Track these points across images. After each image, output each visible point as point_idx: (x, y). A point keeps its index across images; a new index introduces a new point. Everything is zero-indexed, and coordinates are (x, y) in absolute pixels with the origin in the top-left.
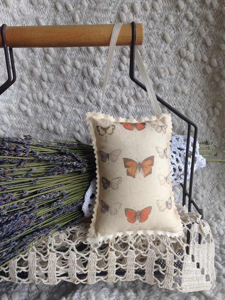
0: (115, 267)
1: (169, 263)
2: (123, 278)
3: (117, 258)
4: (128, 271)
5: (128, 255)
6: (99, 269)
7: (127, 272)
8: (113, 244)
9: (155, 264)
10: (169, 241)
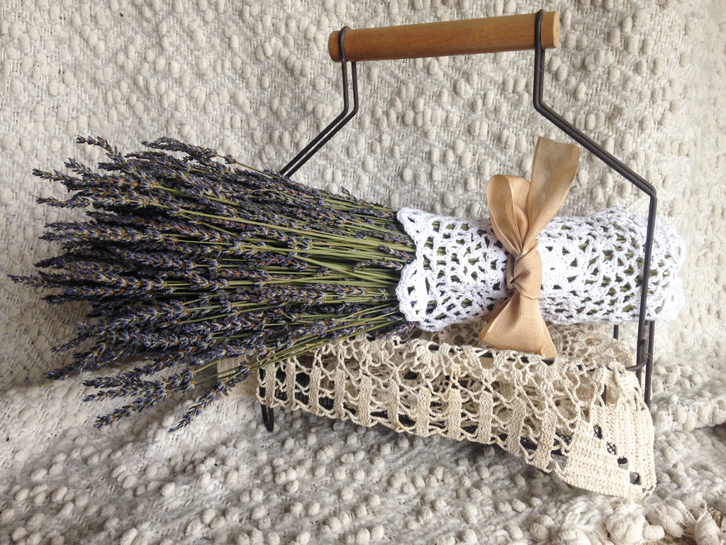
0: (460, 415)
1: (547, 426)
2: (472, 436)
3: (463, 401)
4: (480, 426)
5: (481, 399)
6: (434, 414)
7: (480, 428)
8: (457, 378)
9: (523, 424)
10: (551, 391)
